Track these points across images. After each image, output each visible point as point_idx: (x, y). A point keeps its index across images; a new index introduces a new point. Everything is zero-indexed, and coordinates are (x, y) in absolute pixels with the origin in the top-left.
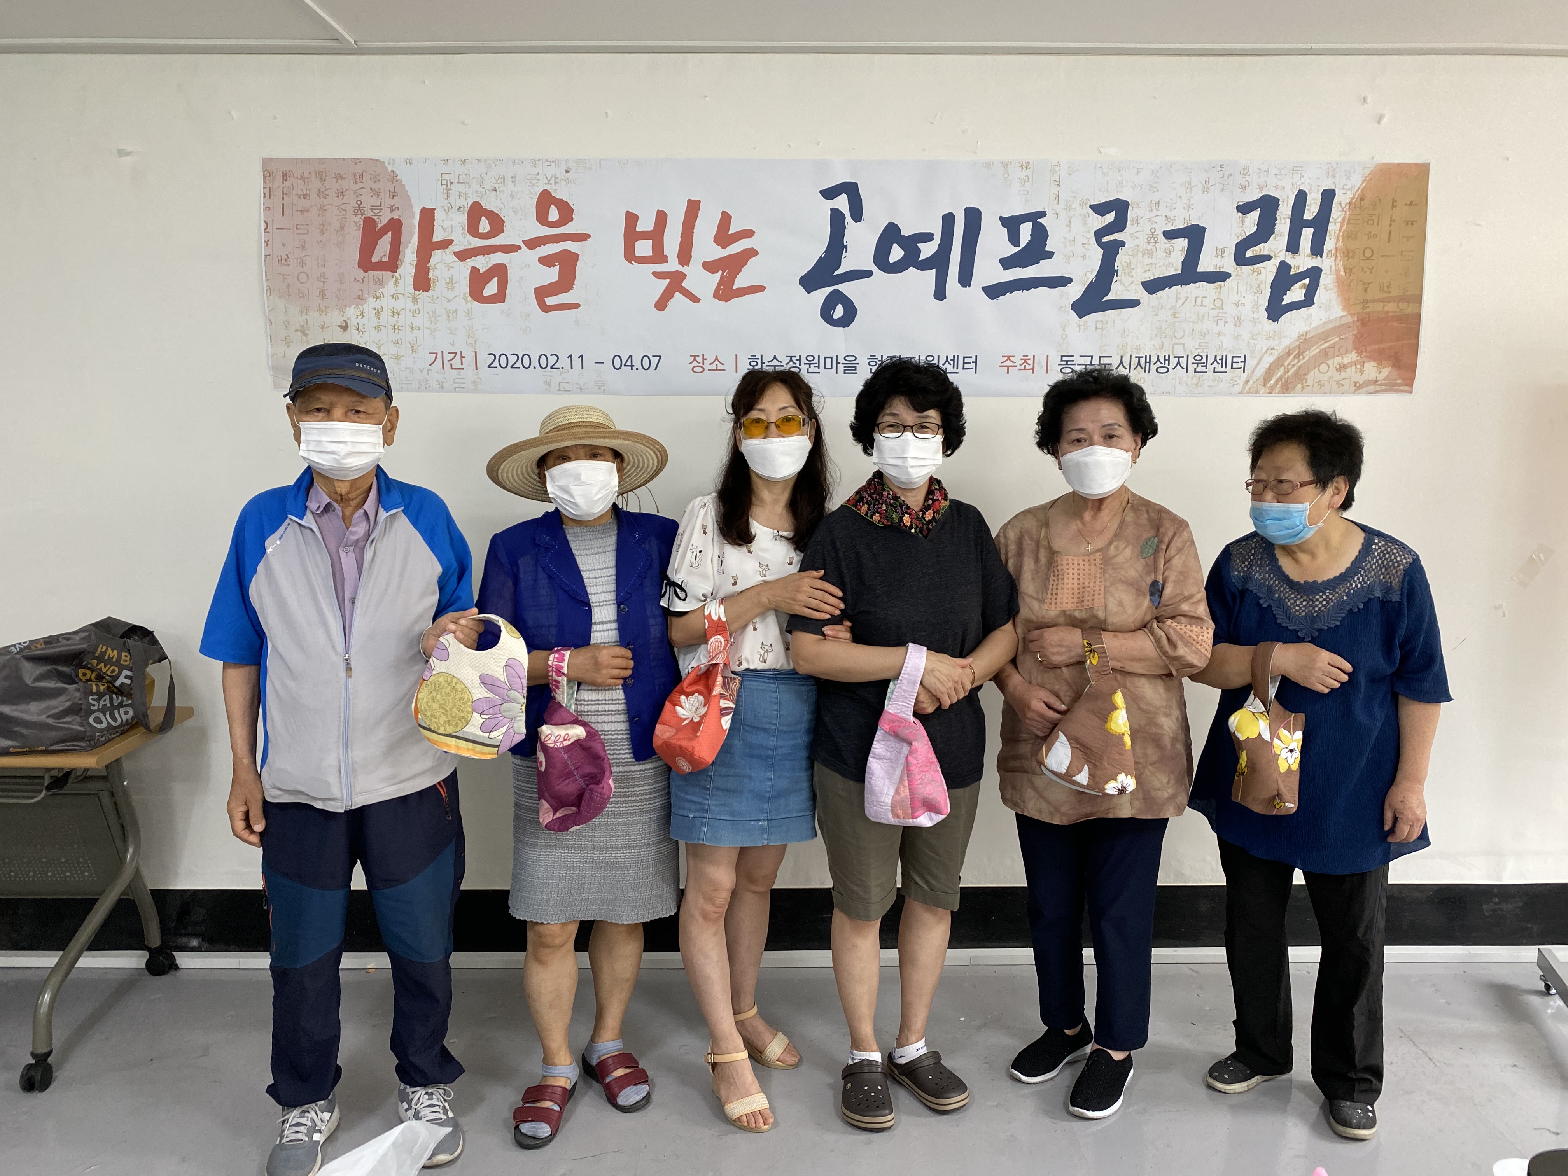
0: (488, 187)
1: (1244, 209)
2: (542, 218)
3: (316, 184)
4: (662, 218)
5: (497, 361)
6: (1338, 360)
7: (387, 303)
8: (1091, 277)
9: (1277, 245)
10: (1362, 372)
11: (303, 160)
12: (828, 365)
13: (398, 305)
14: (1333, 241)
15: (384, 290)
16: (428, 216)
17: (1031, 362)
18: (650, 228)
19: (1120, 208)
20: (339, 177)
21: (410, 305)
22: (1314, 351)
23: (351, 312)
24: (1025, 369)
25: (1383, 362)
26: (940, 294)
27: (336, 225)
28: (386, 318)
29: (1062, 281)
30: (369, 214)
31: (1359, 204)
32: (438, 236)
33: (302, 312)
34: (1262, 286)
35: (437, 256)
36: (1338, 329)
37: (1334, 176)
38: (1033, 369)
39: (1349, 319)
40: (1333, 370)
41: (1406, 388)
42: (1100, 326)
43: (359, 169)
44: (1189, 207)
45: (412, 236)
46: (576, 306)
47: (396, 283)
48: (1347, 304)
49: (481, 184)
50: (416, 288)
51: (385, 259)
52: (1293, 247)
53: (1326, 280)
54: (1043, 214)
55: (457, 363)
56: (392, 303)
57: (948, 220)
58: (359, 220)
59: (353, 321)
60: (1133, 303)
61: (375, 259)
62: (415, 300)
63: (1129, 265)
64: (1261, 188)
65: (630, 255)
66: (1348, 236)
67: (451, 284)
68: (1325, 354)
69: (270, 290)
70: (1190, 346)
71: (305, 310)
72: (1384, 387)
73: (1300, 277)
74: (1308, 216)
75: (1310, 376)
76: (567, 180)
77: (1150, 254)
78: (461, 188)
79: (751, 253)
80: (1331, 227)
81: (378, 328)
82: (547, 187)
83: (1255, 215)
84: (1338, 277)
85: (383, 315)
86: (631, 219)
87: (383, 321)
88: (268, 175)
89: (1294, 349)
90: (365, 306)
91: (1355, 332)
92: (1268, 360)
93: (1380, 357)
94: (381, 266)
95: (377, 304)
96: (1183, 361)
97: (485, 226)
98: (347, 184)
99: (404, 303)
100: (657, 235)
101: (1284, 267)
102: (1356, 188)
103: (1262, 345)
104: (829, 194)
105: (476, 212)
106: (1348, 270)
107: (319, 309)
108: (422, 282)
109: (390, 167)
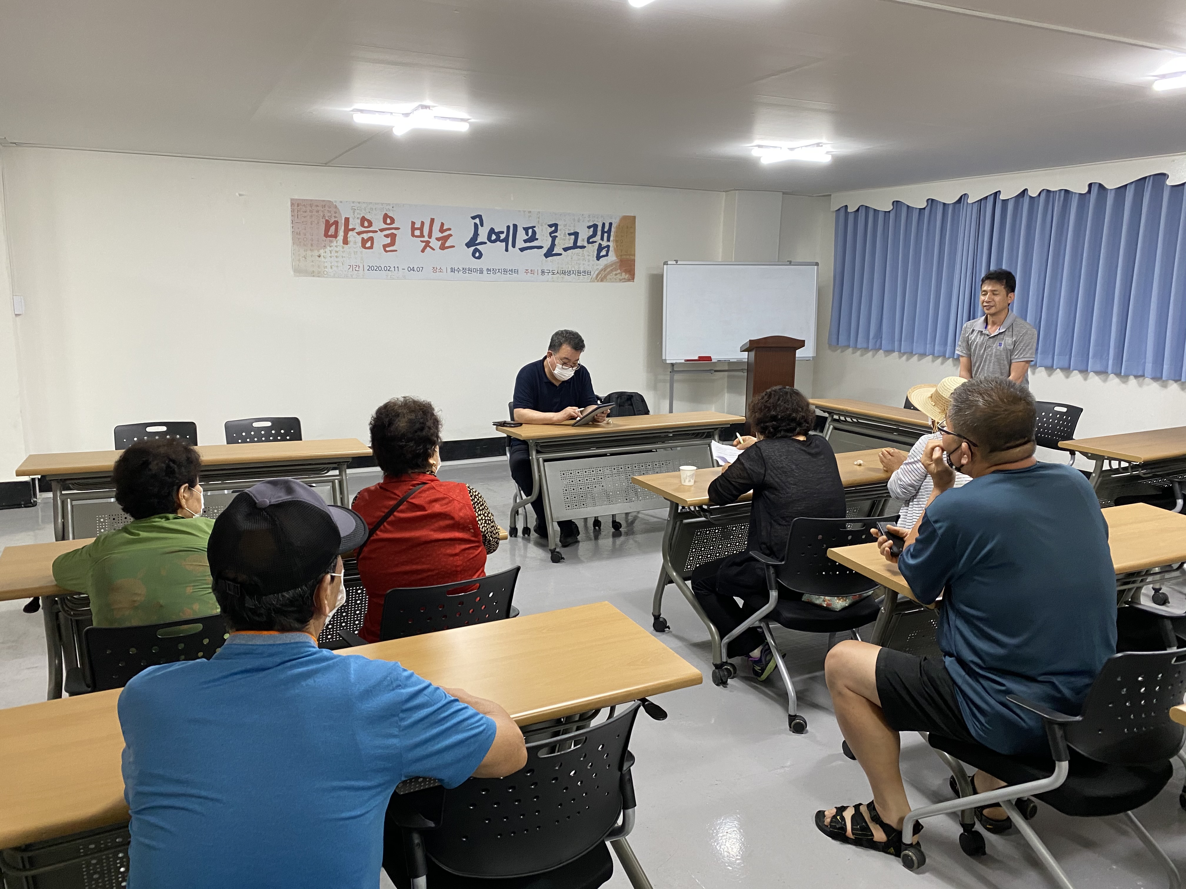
0: (367, 211)
1: (589, 227)
2: (385, 222)
3: (309, 208)
4: (423, 223)
5: (370, 268)
6: (615, 272)
7: (334, 248)
8: (549, 246)
9: (598, 238)
10: (621, 276)
11: (305, 200)
12: (475, 271)
13: (337, 249)
14: (612, 238)
15: (332, 244)
16: (347, 220)
17: (533, 272)
18: (419, 226)
19: (556, 225)
20: (317, 206)
21: (342, 250)
22: (608, 270)
23: (322, 251)
24: (531, 274)
25: (627, 273)
26: (507, 250)
27: (316, 222)
28: (334, 254)
29: (541, 247)
30: (327, 218)
31: (618, 227)
32: (350, 227)
33: (304, 251)
34: (595, 250)
35: (350, 233)
36: (615, 263)
37: (612, 219)
38: (534, 274)
39: (617, 260)
40: (614, 276)
41: (633, 281)
42: (551, 261)
43: (324, 204)
44: (574, 227)
45: (342, 227)
46: (396, 251)
47: (337, 242)
48: (617, 256)
49: (365, 210)
50: (344, 244)
51: (333, 234)
52: (602, 239)
53: (611, 249)
54: (535, 227)
55: (357, 269)
56: (336, 249)
57: (508, 227)
58: (324, 220)
59: (322, 255)
60: (560, 254)
61: (329, 234)
62: (343, 248)
63: (559, 243)
64: (593, 221)
65: (413, 235)
66: (616, 236)
67: (355, 243)
68: (612, 270)
69: (294, 244)
70: (576, 268)
71: (306, 251)
72: (627, 280)
73: (604, 248)
74: (606, 230)
75: (608, 277)
76: (393, 210)
78: (358, 211)
79: (450, 235)
80: (612, 233)
81: (331, 257)
82: (386, 212)
83: (592, 229)
84: (614, 248)
85: (333, 252)
86: (413, 223)
87: (332, 255)
88: (292, 204)
89: (604, 269)
90: (327, 250)
91: (619, 264)
92: (597, 273)
93: (626, 271)
94: (331, 236)
95: (330, 249)
96: (575, 272)
97: (366, 224)
98: (320, 208)
99: (339, 249)
100: (421, 229)
101: (600, 245)
102: (618, 223)
103: (596, 268)
104: (474, 218)
105: (363, 219)
106: (617, 246)
107: (311, 250)
108: (346, 242)
109: (335, 204)
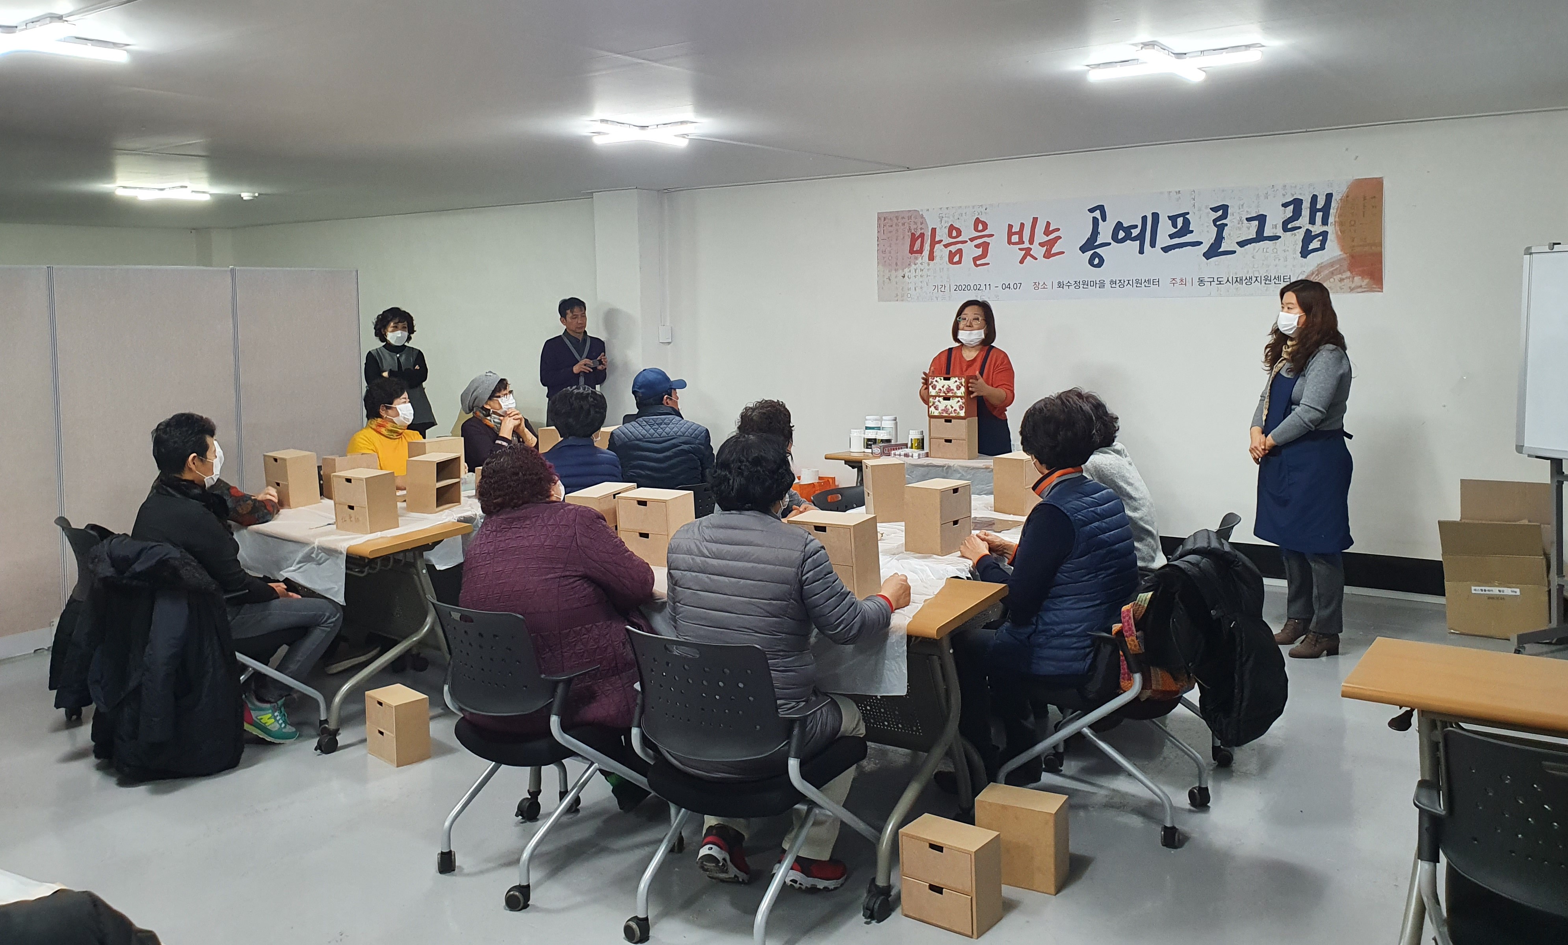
0: (956, 218)
1: (1285, 205)
2: (976, 229)
3: (895, 221)
4: (1022, 225)
5: (958, 288)
6: (1340, 276)
7: (919, 266)
9: (1304, 221)
10: (1353, 282)
11: (891, 212)
12: (1092, 285)
13: (922, 267)
14: (1333, 218)
15: (917, 261)
16: (934, 230)
17: (1184, 281)
18: (1018, 230)
19: (1225, 208)
20: (903, 218)
21: (927, 267)
22: (1326, 272)
23: (906, 270)
24: (1182, 284)
25: (1366, 277)
26: (1141, 251)
27: (901, 237)
28: (919, 273)
29: (1199, 243)
30: (913, 231)
31: (1346, 199)
32: (937, 239)
34: (1297, 242)
35: (937, 246)
36: (1339, 261)
37: (1331, 186)
38: (1186, 284)
39: (1344, 257)
40: (1336, 282)
41: (1379, 290)
42: (1217, 263)
43: (910, 214)
44: (1258, 206)
45: (928, 239)
46: (988, 264)
47: (922, 259)
48: (1343, 248)
49: (954, 216)
50: (929, 260)
51: (919, 249)
52: (1312, 221)
53: (1331, 237)
54: (1188, 213)
55: (943, 289)
57: (1144, 218)
58: (910, 234)
59: (907, 274)
60: (1233, 252)
61: (915, 249)
62: (929, 265)
63: (1229, 235)
64: (1293, 195)
65: (1010, 242)
66: (1341, 215)
67: (941, 258)
68: (1332, 273)
69: (879, 264)
70: (1262, 272)
71: (890, 271)
72: (1365, 289)
73: (1317, 236)
74: (1319, 207)
76: (985, 213)
77: (1240, 229)
78: (946, 219)
79: (1060, 238)
80: (1331, 212)
81: (915, 276)
82: (978, 216)
83: (1291, 207)
84: (1337, 236)
85: (917, 271)
86: (1010, 227)
87: (917, 274)
88: (879, 219)
89: (1316, 271)
90: (911, 268)
91: (1349, 262)
93: (1363, 274)
94: (917, 252)
95: (915, 267)
96: (1259, 279)
97: (954, 233)
98: (906, 220)
99: (925, 266)
100: (1020, 233)
101: (1308, 232)
102: (1344, 190)
103: (1297, 270)
104: (1092, 210)
105: (952, 228)
106: (1343, 232)
107: (895, 270)
108: (931, 258)
109: (921, 213)
